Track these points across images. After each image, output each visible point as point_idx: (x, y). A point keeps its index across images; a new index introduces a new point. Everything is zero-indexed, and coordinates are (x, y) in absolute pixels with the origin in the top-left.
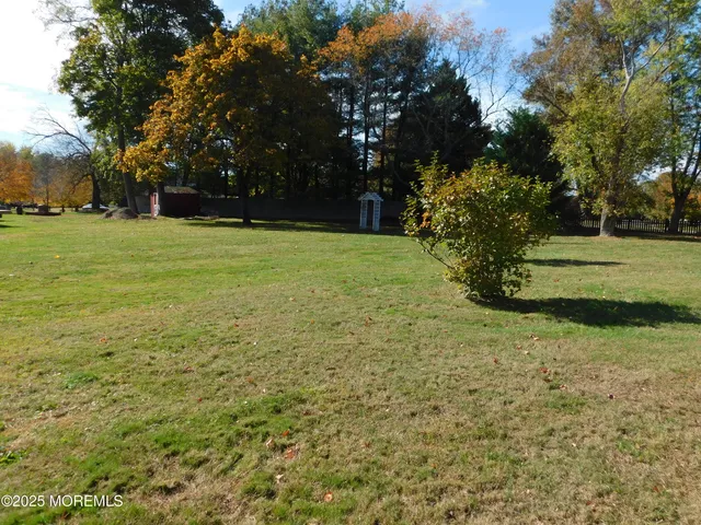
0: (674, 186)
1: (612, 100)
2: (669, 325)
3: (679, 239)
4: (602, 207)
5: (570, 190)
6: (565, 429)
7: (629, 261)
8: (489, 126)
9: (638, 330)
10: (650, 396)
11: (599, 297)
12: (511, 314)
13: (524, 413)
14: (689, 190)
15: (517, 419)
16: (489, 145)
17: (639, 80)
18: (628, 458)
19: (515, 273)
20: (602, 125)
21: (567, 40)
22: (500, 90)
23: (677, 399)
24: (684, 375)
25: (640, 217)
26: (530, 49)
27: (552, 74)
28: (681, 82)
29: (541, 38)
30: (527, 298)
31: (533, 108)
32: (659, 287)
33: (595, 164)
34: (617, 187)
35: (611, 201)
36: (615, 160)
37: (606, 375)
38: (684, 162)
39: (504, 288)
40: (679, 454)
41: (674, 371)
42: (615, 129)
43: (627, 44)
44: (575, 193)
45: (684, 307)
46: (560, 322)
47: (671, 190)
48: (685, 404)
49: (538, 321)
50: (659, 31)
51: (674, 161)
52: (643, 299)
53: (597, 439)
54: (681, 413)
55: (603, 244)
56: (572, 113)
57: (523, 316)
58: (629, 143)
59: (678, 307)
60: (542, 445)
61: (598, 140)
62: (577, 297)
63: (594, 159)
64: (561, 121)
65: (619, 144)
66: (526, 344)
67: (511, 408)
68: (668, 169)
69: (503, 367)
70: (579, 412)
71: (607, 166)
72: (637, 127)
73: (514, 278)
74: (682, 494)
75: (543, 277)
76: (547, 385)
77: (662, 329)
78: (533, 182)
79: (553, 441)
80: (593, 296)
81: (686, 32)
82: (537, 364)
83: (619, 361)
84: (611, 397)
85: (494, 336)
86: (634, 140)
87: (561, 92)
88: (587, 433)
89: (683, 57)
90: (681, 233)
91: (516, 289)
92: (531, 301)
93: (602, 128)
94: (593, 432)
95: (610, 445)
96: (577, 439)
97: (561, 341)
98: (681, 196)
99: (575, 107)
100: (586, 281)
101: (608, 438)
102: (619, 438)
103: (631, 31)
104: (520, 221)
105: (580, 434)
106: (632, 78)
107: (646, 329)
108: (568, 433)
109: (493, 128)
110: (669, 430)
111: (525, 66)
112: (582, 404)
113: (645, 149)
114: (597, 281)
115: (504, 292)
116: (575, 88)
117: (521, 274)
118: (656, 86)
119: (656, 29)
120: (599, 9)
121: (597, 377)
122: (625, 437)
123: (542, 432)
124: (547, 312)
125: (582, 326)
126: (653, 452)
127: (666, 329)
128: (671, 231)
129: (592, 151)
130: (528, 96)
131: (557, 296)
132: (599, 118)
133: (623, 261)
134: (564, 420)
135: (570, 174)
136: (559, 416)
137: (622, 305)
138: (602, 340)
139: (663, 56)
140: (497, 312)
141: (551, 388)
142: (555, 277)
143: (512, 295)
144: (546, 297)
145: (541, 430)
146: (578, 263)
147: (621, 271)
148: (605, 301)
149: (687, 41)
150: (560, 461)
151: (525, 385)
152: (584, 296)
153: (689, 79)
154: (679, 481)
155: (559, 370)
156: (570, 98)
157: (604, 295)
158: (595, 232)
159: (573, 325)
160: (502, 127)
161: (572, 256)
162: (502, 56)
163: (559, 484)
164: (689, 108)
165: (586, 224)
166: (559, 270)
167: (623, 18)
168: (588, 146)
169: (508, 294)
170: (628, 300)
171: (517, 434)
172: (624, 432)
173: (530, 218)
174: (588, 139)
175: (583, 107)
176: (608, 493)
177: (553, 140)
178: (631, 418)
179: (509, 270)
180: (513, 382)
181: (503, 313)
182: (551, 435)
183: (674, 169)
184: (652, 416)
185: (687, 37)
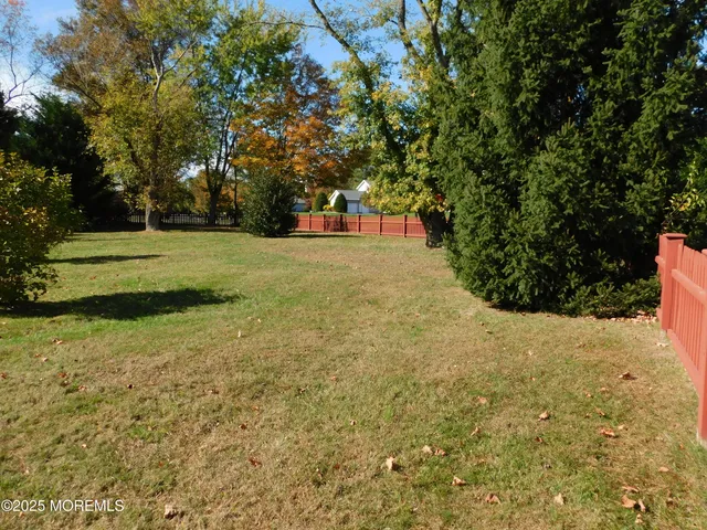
0: (209, 182)
1: (146, 96)
2: (194, 308)
3: (216, 230)
4: (146, 202)
5: (114, 185)
6: (77, 431)
7: (168, 253)
8: (15, 111)
9: (165, 317)
10: (168, 377)
11: (134, 290)
12: (35, 320)
13: (31, 427)
14: (221, 186)
15: (21, 436)
16: (17, 133)
17: (170, 81)
18: (140, 442)
19: (38, 275)
20: (138, 120)
21: (97, 29)
22: (24, 72)
23: (189, 375)
24: (200, 351)
25: (186, 211)
26: (56, 32)
27: (82, 62)
28: (206, 88)
29: (68, 21)
30: (57, 300)
31: (65, 96)
32: (191, 275)
33: (135, 159)
34: (158, 182)
35: (153, 195)
36: (154, 156)
37: (128, 366)
38: (215, 161)
39: (28, 292)
40: (186, 425)
41: (191, 349)
42: (150, 126)
43: (156, 44)
44: (120, 188)
45: (209, 291)
46: (90, 320)
47: (206, 186)
48: (197, 377)
49: (68, 323)
50: (183, 37)
51: (207, 160)
52: (174, 287)
53: (110, 431)
54: (192, 387)
55: (149, 238)
56: (107, 105)
57: (49, 320)
58: (165, 140)
59: (203, 291)
60: (49, 456)
61: (135, 136)
62: (112, 292)
63: (133, 154)
64: (96, 113)
65: (156, 141)
66: (46, 350)
67: (14, 425)
68: (203, 167)
69: (13, 381)
70: (95, 410)
71: (147, 162)
72: (170, 125)
73: (38, 280)
74: (183, 462)
75: (79, 275)
76: (64, 389)
77: (189, 313)
78: (50, 173)
79: (61, 447)
80: (129, 290)
81: (204, 43)
82: (55, 370)
83: (143, 350)
84: (130, 387)
85: (8, 348)
86: (170, 137)
87: (93, 82)
88: (100, 429)
89: (205, 65)
90: (218, 225)
91: (42, 291)
92: (62, 303)
93: (138, 123)
94: (107, 426)
95: (123, 435)
96: (89, 438)
97: (88, 340)
98: (214, 191)
99: (109, 99)
100: (124, 276)
101: (122, 428)
102: (133, 425)
103: (158, 32)
104: (36, 216)
105: (93, 432)
106: (162, 78)
107: (174, 316)
108: (80, 435)
109: (20, 115)
110: (180, 406)
111: (51, 48)
112: (100, 401)
113: (179, 147)
114: (134, 274)
115: (27, 297)
116: (108, 81)
117: (44, 276)
118: (184, 89)
119: (180, 35)
120: (126, 4)
121: (119, 370)
122: (139, 423)
123: (50, 442)
124: (77, 312)
125: (113, 322)
126: (163, 430)
127: (192, 313)
128: (210, 223)
129: (130, 146)
130: (58, 81)
131: (92, 294)
132: (134, 114)
133: (163, 253)
134: (76, 423)
135: (111, 168)
136: (71, 420)
137: (156, 294)
138: (130, 332)
139: (189, 61)
140: (18, 320)
141: (68, 392)
142: (91, 275)
143: (36, 298)
144: (80, 296)
145: (50, 439)
146: (119, 258)
147: (161, 263)
148: (140, 294)
149: (207, 53)
150: (65, 469)
151: (36, 396)
152: (120, 291)
153: (212, 86)
154: (182, 449)
155: (80, 371)
156: (103, 90)
157: (140, 289)
158: (141, 227)
159: (104, 322)
160: (29, 113)
161: (114, 252)
162: (21, 32)
163: (59, 493)
164: (214, 113)
165: (134, 219)
166: (98, 267)
167: (149, 18)
168: (126, 140)
169: (31, 299)
170: (162, 290)
171: (19, 452)
172: (138, 418)
173: (49, 213)
174: (126, 133)
175: (118, 101)
176: (113, 485)
177: (89, 132)
178: (147, 403)
179: (30, 272)
180: (24, 394)
181: (25, 320)
182: (59, 443)
183: (207, 168)
184: (166, 396)
185: (206, 47)
